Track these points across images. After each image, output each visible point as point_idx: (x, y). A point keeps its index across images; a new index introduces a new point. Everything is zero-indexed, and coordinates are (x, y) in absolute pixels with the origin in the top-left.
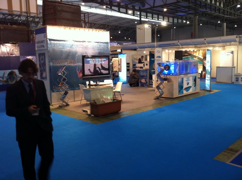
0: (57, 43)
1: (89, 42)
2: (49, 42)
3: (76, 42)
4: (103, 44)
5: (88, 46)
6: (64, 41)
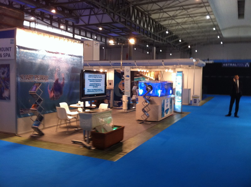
0: (27, 53)
1: (63, 54)
2: (17, 50)
3: (49, 53)
4: (76, 58)
5: (61, 59)
6: (36, 50)
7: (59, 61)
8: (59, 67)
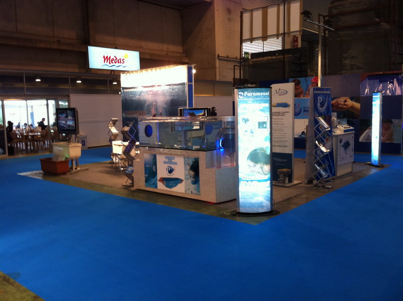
1: (159, 86)
2: (122, 91)
4: (177, 87)
5: (158, 92)
6: (134, 88)
7: (155, 94)
8: (156, 102)
